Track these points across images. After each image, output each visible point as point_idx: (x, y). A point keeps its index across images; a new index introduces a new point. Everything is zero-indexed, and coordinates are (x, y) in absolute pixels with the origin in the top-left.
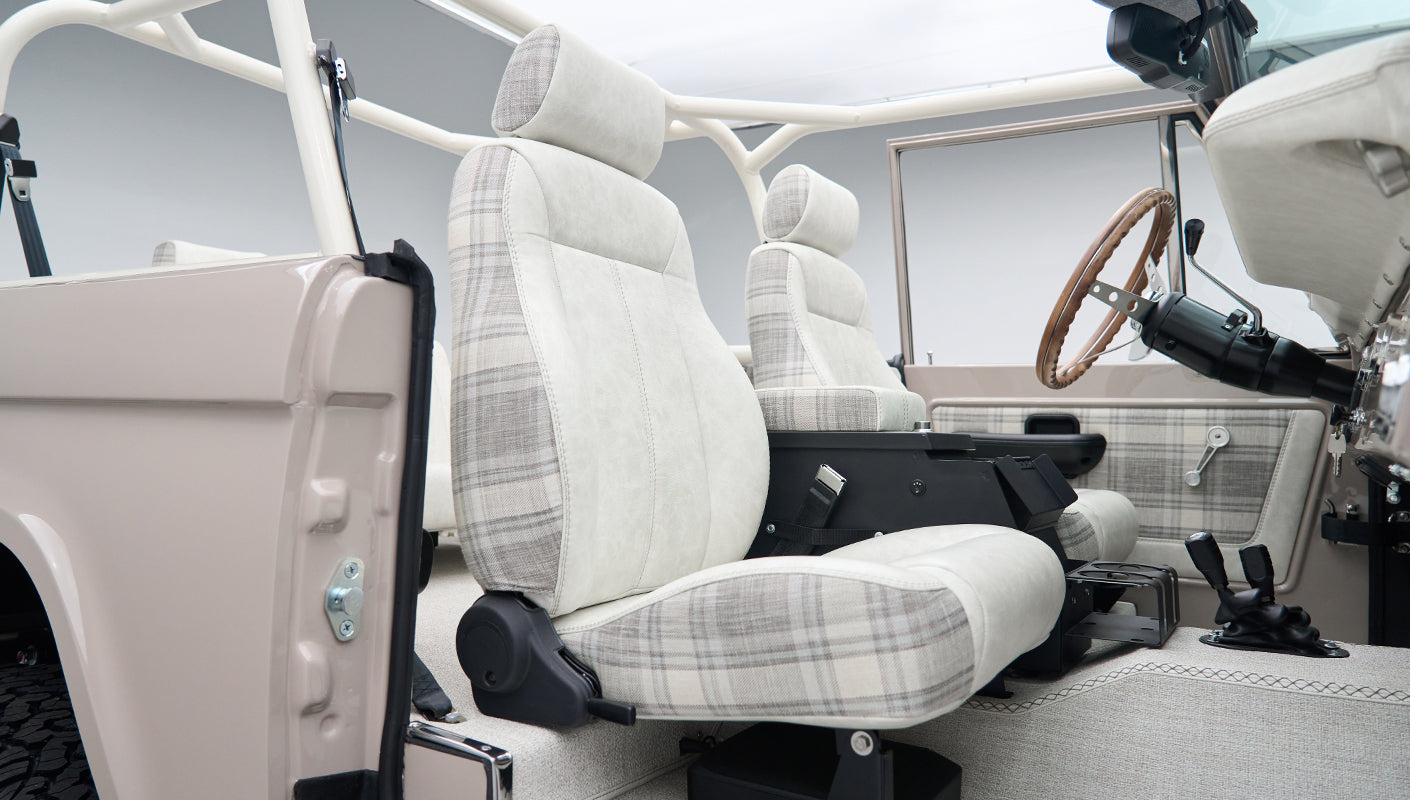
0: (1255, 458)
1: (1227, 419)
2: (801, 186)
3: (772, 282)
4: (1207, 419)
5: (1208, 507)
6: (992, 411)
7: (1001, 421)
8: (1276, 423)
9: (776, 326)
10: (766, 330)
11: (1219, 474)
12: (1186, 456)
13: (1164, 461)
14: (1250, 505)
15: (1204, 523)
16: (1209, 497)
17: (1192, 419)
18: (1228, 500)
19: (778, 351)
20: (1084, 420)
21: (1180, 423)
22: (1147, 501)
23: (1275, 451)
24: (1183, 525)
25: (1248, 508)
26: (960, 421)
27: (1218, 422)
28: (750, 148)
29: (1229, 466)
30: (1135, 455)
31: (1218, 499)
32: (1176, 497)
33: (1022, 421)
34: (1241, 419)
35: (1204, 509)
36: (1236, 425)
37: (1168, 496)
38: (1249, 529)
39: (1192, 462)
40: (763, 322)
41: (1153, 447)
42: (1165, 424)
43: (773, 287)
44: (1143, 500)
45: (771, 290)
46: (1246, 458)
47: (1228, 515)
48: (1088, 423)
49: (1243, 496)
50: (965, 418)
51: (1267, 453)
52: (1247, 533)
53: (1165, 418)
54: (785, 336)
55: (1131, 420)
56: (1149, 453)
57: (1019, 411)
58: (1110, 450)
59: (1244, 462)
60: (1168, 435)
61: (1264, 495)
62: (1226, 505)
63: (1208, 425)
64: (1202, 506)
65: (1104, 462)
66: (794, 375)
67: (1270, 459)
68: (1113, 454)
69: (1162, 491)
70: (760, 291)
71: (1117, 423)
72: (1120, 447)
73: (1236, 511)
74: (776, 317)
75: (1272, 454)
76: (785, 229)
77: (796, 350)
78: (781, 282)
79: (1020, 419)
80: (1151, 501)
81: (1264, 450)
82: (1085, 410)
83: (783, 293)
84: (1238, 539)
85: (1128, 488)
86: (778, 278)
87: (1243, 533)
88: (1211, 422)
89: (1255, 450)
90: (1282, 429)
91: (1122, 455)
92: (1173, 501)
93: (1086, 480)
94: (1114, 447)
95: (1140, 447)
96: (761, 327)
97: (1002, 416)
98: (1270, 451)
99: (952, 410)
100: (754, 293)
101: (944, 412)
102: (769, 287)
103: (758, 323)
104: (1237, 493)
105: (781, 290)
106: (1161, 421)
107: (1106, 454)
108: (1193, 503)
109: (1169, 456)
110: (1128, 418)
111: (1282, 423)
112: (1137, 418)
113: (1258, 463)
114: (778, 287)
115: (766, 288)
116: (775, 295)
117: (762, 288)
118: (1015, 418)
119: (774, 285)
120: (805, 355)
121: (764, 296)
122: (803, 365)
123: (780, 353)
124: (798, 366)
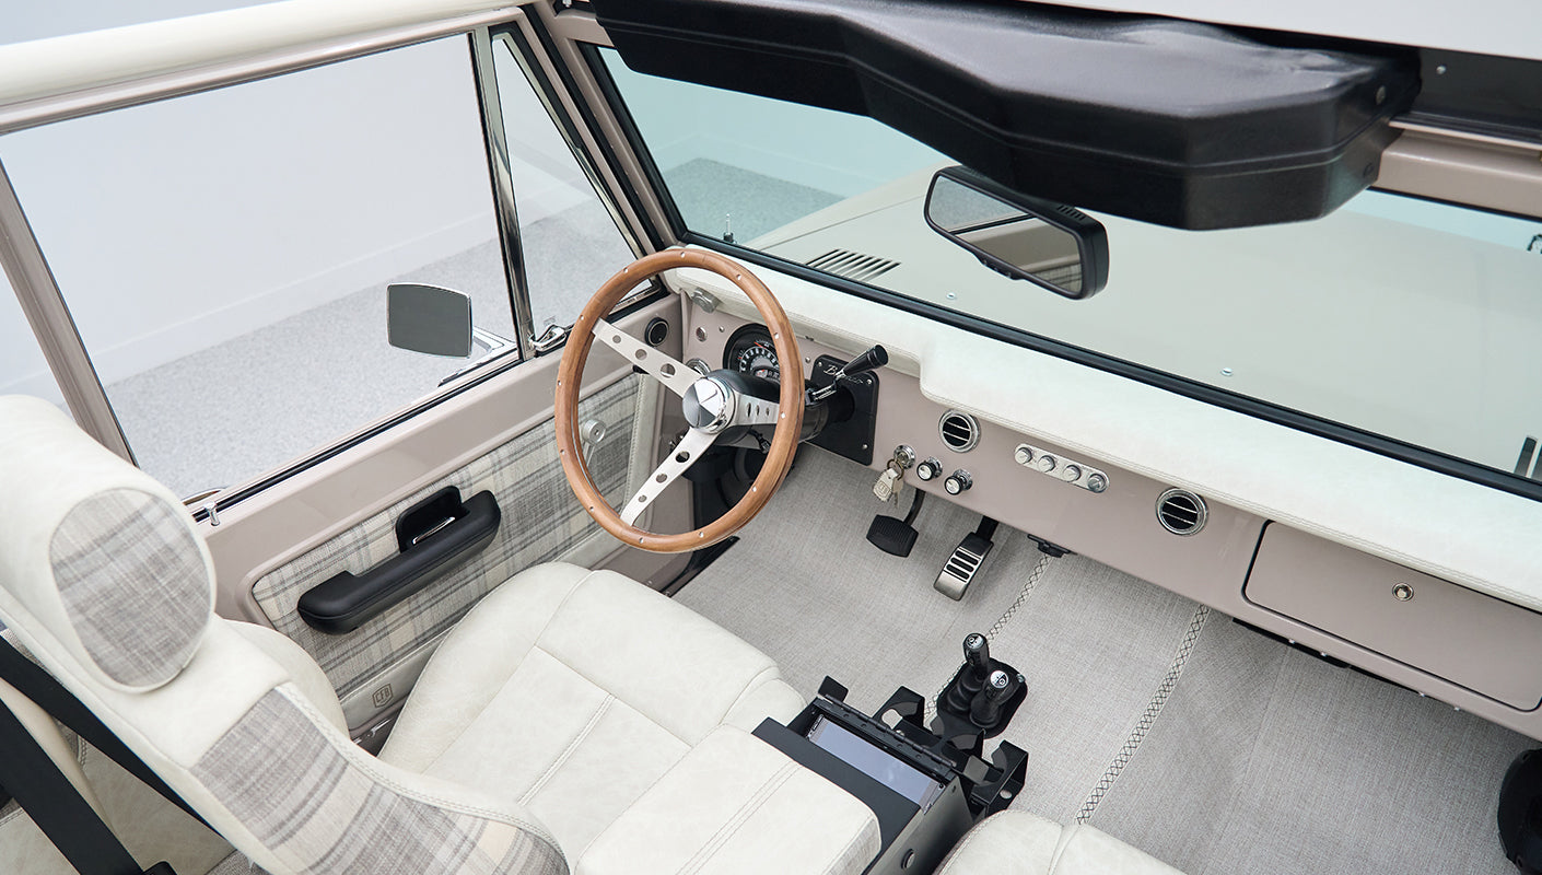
0: (619, 434)
1: (595, 409)
3: (315, 772)
6: (348, 538)
8: (631, 392)
9: (371, 827)
13: (548, 483)
19: (408, 858)
20: (465, 483)
22: (541, 530)
25: (617, 484)
26: (305, 578)
27: (588, 415)
29: (603, 453)
30: (525, 491)
32: (564, 510)
33: (392, 530)
34: (606, 401)
36: (605, 409)
37: (558, 514)
41: (539, 473)
42: (546, 441)
43: (322, 779)
45: (324, 787)
46: (613, 438)
48: (470, 485)
49: (615, 474)
50: (313, 569)
54: (396, 824)
55: (514, 456)
56: (536, 482)
57: (383, 518)
58: (499, 501)
59: (611, 444)
60: (550, 453)
61: (627, 463)
66: (464, 858)
67: (629, 429)
68: (501, 505)
69: (551, 512)
71: (500, 468)
72: (507, 493)
75: (630, 422)
77: (429, 824)
78: (327, 755)
79: (390, 527)
80: (545, 528)
81: (624, 423)
82: (463, 472)
85: (522, 530)
89: (617, 427)
90: (634, 396)
91: (510, 499)
92: (562, 516)
95: (527, 481)
97: (364, 537)
101: (277, 582)
102: (316, 787)
104: (610, 474)
106: (542, 441)
109: (553, 474)
110: (510, 455)
111: (634, 389)
112: (519, 450)
114: (329, 770)
115: (311, 795)
116: (336, 790)
117: (305, 802)
118: (383, 530)
119: (320, 773)
120: (446, 813)
121: (321, 811)
122: (461, 832)
123: (415, 857)
124: (458, 841)
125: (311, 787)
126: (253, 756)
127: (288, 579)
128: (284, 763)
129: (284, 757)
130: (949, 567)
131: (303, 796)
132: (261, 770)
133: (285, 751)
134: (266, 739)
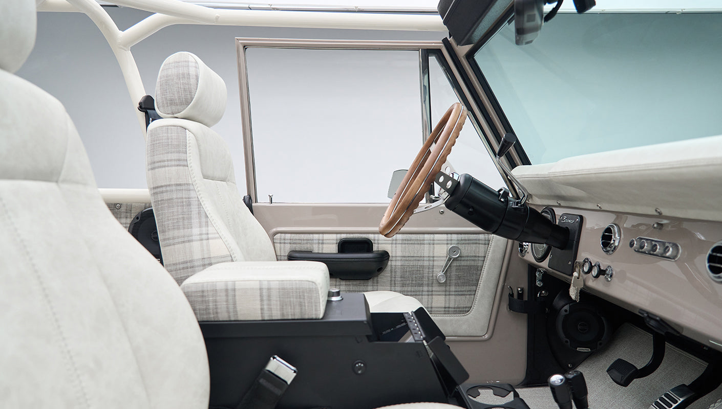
0: (472, 263)
1: (458, 240)
2: (192, 71)
3: (175, 156)
4: (447, 240)
5: (448, 293)
6: (316, 236)
7: (322, 243)
8: (483, 242)
9: (180, 195)
10: (170, 199)
11: (454, 273)
12: (436, 263)
13: (423, 267)
14: (470, 291)
15: (445, 303)
16: (448, 288)
17: (439, 240)
18: (459, 289)
19: (183, 218)
20: (376, 242)
21: (433, 243)
22: (414, 291)
23: (482, 259)
24: (434, 305)
25: (469, 293)
26: (294, 243)
27: (453, 242)
28: (122, 29)
29: (459, 268)
30: (406, 263)
31: (453, 288)
32: (430, 289)
33: (337, 243)
34: (465, 240)
35: (445, 295)
36: (463, 244)
37: (425, 288)
38: (470, 305)
39: (438, 266)
40: (167, 191)
41: (417, 258)
42: (424, 244)
43: (175, 160)
44: (411, 291)
45: (173, 163)
46: (468, 263)
47: (458, 298)
48: (378, 244)
49: (466, 286)
50: (298, 241)
51: (479, 260)
52: (468, 307)
53: (424, 240)
54: (189, 205)
55: (404, 242)
56: (415, 262)
57: (334, 236)
58: (392, 261)
59: (466, 266)
60: (426, 251)
61: (477, 285)
62: (457, 291)
63: (447, 244)
64: (444, 293)
65: (388, 268)
66: (202, 240)
67: (480, 264)
68: (394, 263)
69: (422, 285)
70: (162, 164)
71: (396, 244)
72: (398, 258)
73: (462, 295)
74: (179, 188)
75: (481, 260)
76: (179, 107)
77: (200, 218)
78: (182, 156)
79: (335, 242)
80: (416, 291)
81: (477, 258)
82: (376, 236)
83: (184, 166)
84: (463, 311)
85: (403, 284)
86: (179, 152)
87: (466, 307)
88: (449, 242)
89: (472, 258)
90: (487, 246)
91: (399, 263)
92: (428, 291)
93: (377, 281)
94: (394, 259)
95: (410, 258)
96: (165, 196)
97: (323, 240)
98: (480, 259)
99: (288, 236)
100: (157, 165)
101: (283, 238)
102: (171, 160)
103: (162, 192)
104: (463, 284)
105: (183, 163)
106: (422, 242)
107: (389, 263)
108: (439, 291)
109: (426, 263)
110: (402, 240)
111: (487, 242)
112: (408, 240)
113: (474, 266)
114: (179, 160)
115: (168, 161)
116: (176, 168)
117: (164, 161)
118: (331, 241)
119: (176, 158)
120: (209, 221)
121: (167, 168)
122: (208, 230)
123: (186, 222)
124: (204, 232)
125: (169, 158)
126: (163, 136)
127: (287, 239)
128: (168, 145)
129: (170, 143)
130: (657, 403)
131: (166, 159)
132: (161, 141)
133: (171, 142)
134: (169, 135)
